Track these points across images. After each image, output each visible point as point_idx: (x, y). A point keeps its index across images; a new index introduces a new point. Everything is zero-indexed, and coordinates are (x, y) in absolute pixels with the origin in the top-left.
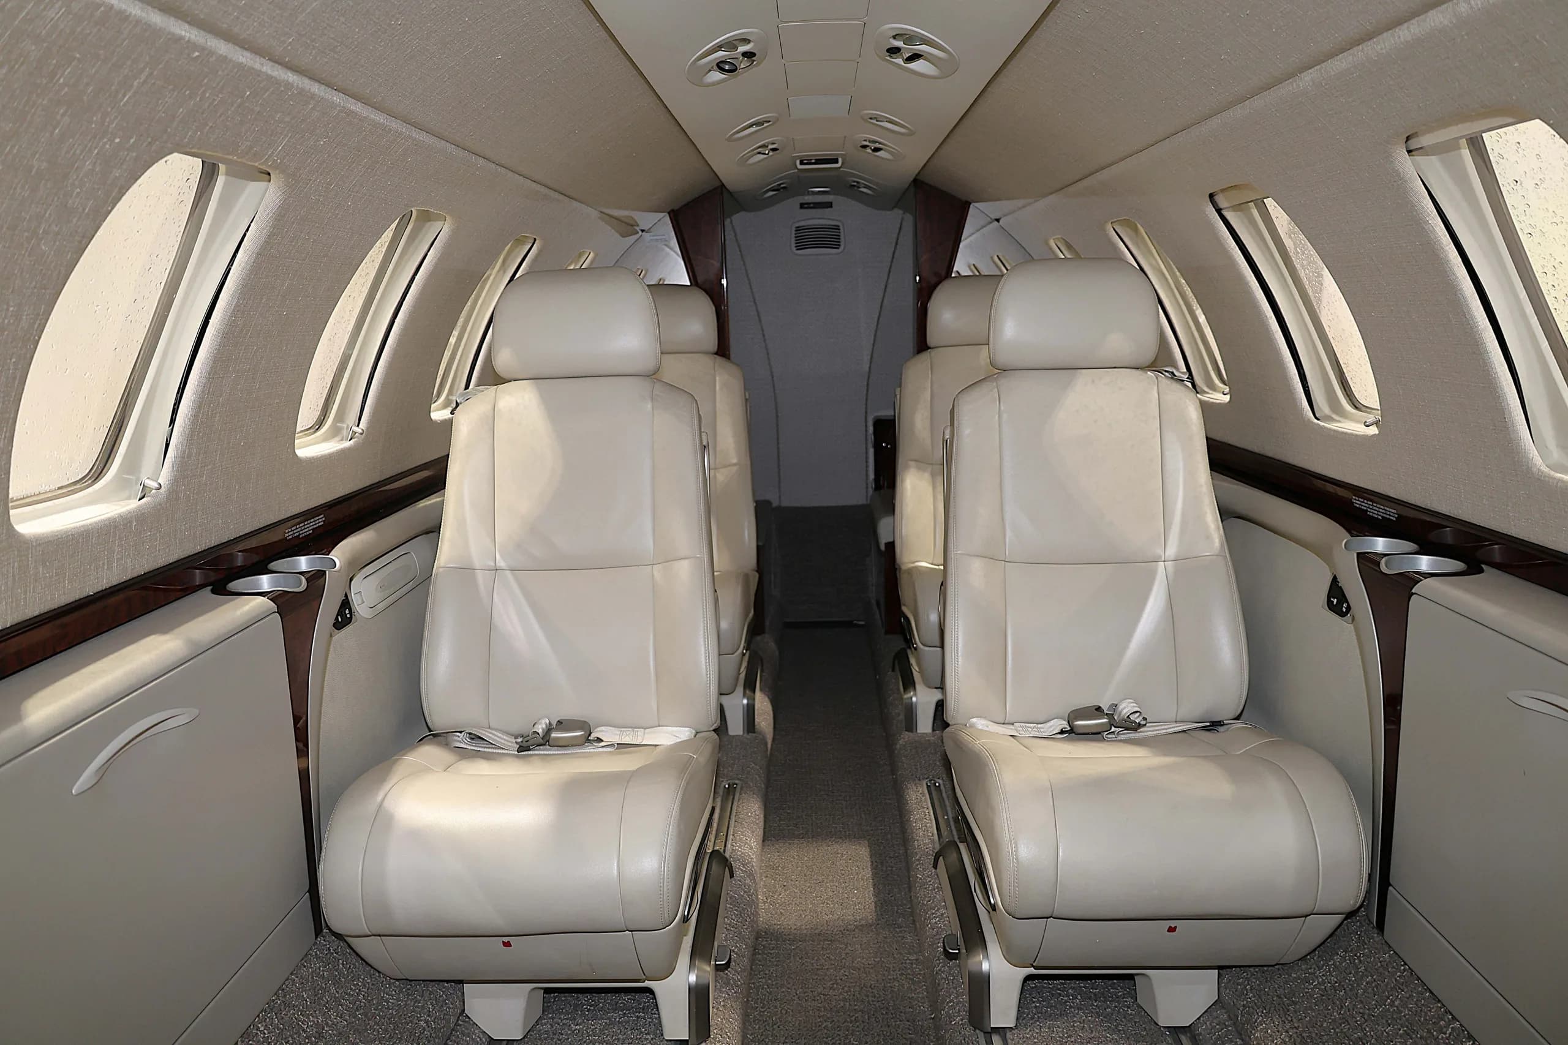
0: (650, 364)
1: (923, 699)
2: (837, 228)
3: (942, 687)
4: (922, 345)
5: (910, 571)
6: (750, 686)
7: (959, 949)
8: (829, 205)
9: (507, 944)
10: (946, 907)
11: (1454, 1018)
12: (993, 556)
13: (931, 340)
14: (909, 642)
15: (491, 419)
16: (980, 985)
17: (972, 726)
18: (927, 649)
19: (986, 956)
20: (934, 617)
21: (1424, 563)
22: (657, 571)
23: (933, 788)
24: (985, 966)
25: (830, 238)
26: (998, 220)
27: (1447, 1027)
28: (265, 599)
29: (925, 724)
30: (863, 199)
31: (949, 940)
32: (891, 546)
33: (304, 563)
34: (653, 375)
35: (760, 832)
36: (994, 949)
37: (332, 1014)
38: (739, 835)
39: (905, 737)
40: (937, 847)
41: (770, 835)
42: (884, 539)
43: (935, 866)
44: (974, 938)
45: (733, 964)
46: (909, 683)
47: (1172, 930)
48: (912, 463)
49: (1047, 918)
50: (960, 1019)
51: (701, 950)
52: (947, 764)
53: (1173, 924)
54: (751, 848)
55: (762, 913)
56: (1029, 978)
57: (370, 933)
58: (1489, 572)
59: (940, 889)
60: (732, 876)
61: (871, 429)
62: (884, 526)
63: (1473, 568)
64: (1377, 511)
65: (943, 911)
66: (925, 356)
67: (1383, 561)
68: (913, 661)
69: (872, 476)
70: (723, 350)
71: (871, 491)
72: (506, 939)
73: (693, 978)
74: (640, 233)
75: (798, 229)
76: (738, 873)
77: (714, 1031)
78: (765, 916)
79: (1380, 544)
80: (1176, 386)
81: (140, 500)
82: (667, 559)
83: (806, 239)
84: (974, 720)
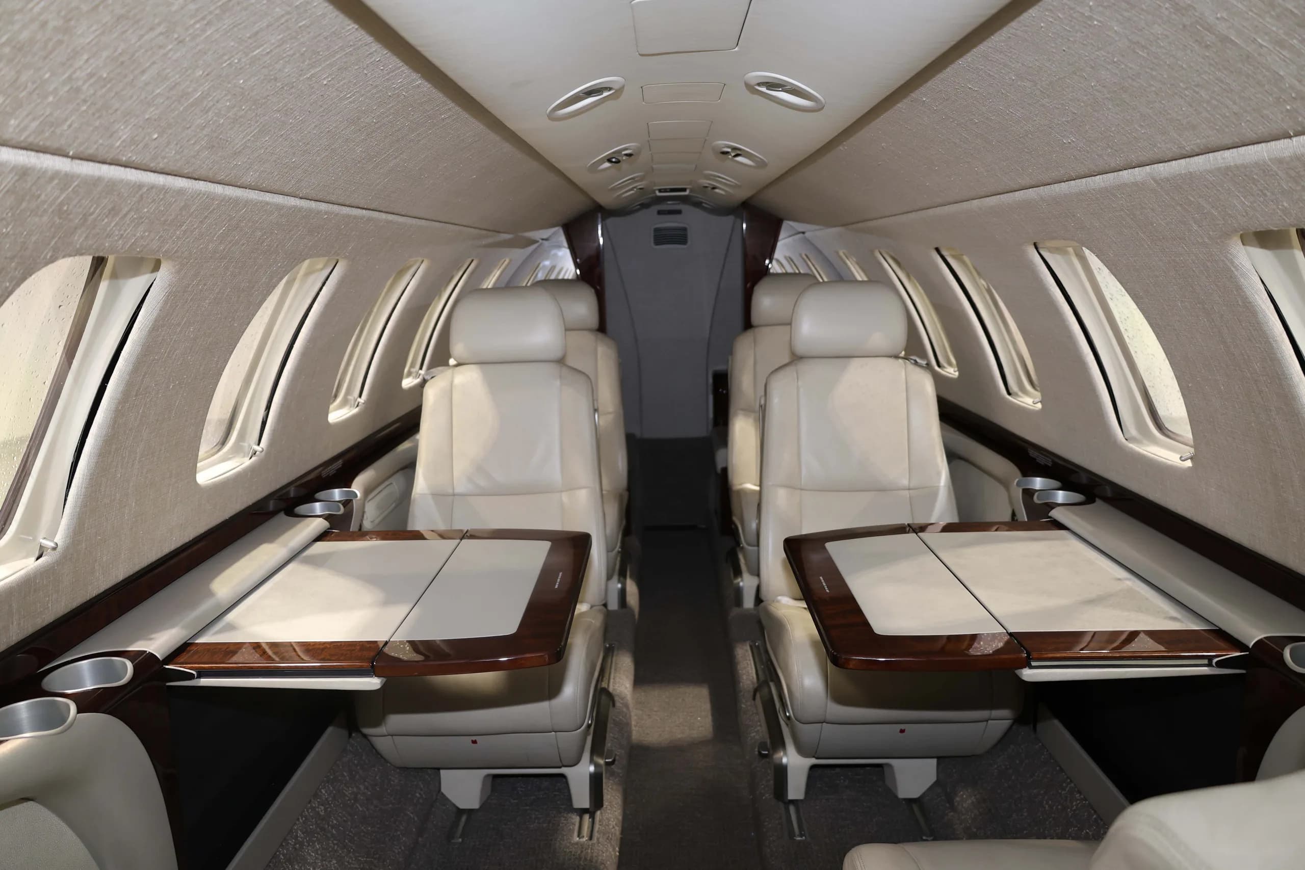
0: (558, 354)
1: (747, 583)
2: (685, 229)
3: (758, 575)
4: (748, 324)
5: (739, 492)
6: (622, 575)
7: (768, 751)
8: (679, 212)
9: (474, 742)
10: (761, 726)
11: (1071, 781)
12: (792, 486)
13: (755, 319)
14: (738, 543)
15: (449, 393)
16: (781, 772)
17: (778, 601)
18: (750, 548)
19: (785, 754)
20: (754, 525)
21: (1061, 496)
22: (565, 497)
23: (753, 647)
24: (785, 760)
25: (679, 237)
26: (803, 233)
27: (1067, 787)
28: (321, 519)
29: (749, 602)
30: (705, 209)
31: (763, 746)
32: (725, 470)
33: (337, 494)
34: (561, 361)
35: (632, 677)
36: (791, 748)
37: (362, 787)
38: (617, 680)
39: (735, 611)
40: (756, 685)
41: (639, 681)
42: (720, 466)
43: (754, 699)
44: (778, 742)
45: (616, 762)
46: (738, 573)
47: (902, 731)
48: (740, 412)
49: (822, 723)
50: (768, 796)
51: (597, 749)
52: (762, 628)
53: (902, 727)
54: (626, 688)
55: (634, 733)
56: (813, 767)
57: (386, 734)
58: (1099, 502)
59: (757, 714)
60: (614, 705)
61: (711, 381)
62: (720, 454)
63: (1090, 499)
64: (1042, 460)
65: (759, 728)
66: (749, 334)
67: (1036, 494)
68: (741, 557)
69: (711, 415)
70: (602, 328)
71: (710, 427)
72: (474, 738)
73: (592, 769)
74: (541, 241)
75: (656, 230)
76: (618, 704)
77: (606, 804)
78: (637, 734)
79: (1038, 483)
80: (918, 370)
81: (251, 458)
82: (570, 487)
83: (662, 237)
84: (779, 598)
